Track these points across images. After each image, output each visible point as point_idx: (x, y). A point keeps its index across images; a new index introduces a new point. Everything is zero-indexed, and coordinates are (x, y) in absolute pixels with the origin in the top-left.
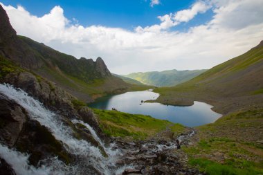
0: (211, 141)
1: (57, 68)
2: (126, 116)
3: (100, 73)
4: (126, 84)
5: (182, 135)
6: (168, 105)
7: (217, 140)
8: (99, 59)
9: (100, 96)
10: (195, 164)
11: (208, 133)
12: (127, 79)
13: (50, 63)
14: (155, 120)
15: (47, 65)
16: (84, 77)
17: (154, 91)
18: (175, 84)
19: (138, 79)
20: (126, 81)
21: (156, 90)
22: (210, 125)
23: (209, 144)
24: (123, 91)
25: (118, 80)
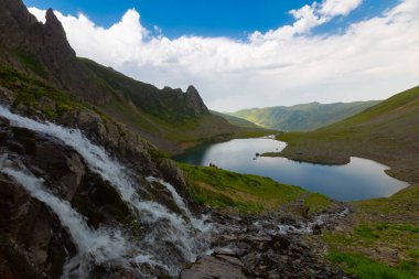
0: (379, 228)
1: (131, 104)
2: (231, 176)
3: (192, 110)
4: (232, 127)
5: (324, 212)
6: (300, 161)
7: (393, 228)
8: (191, 89)
9: (193, 145)
10: (339, 260)
11: (375, 214)
12: (235, 119)
13: (121, 96)
14: (277, 185)
16: (169, 116)
17: (278, 138)
18: (315, 126)
19: (251, 119)
20: (231, 123)
21: (280, 137)
23: (375, 232)
24: (226, 137)
25: (220, 120)
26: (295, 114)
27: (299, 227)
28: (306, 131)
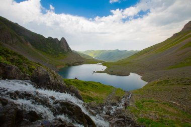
0: (142, 102)
1: (29, 44)
3: (63, 49)
4: (82, 58)
5: (124, 97)
6: (112, 74)
7: (146, 101)
8: (63, 39)
9: (63, 67)
11: (139, 96)
12: (83, 55)
13: (23, 39)
14: (104, 86)
15: (21, 41)
16: (51, 52)
17: (103, 64)
18: (117, 59)
19: (91, 55)
20: (82, 56)
22: (140, 90)
23: (141, 104)
24: (80, 63)
25: (76, 55)
26: (110, 54)
27: (118, 106)
28: (114, 61)
